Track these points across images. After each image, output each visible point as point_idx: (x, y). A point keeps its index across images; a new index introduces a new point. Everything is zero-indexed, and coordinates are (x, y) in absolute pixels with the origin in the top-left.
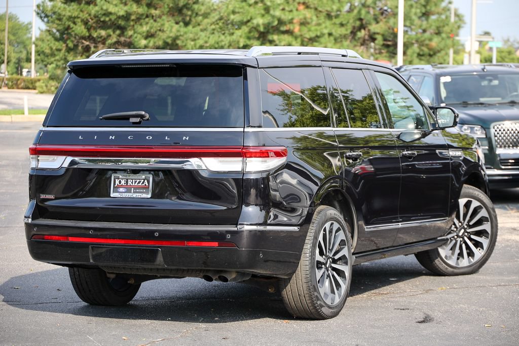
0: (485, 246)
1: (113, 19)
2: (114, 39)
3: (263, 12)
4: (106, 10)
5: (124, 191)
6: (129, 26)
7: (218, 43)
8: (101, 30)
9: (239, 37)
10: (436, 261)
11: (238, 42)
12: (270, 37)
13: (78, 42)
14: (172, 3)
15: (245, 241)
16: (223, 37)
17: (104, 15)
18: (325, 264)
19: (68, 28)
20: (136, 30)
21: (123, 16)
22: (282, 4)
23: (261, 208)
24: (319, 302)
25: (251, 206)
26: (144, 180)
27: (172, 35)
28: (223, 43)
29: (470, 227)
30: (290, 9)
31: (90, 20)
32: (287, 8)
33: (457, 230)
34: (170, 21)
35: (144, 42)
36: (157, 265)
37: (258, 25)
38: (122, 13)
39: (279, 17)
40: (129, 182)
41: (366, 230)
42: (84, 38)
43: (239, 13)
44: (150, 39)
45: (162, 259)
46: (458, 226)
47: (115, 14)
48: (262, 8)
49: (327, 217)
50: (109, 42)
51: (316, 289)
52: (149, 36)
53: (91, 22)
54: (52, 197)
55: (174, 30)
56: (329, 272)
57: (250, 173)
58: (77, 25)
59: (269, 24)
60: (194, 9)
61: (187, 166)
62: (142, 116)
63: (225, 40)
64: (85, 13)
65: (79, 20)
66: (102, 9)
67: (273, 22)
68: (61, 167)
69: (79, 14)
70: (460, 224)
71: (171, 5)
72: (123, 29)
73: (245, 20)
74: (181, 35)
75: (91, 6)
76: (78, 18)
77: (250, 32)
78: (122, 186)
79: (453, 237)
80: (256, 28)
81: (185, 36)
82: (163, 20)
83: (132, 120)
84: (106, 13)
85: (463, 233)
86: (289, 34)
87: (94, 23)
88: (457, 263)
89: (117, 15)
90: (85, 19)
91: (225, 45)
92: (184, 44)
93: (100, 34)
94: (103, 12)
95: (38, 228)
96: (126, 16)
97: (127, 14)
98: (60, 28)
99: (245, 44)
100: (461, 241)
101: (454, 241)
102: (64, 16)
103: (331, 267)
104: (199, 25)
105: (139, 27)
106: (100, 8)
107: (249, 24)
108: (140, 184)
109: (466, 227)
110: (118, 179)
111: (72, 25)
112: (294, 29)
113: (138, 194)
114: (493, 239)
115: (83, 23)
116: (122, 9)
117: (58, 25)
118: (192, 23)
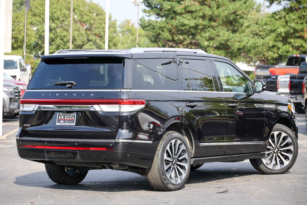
0: (290, 158)
1: (187, 28)
2: (188, 41)
3: (284, 24)
4: (183, 23)
5: (63, 122)
6: (198, 33)
7: (255, 44)
8: (179, 35)
9: (269, 40)
10: (261, 166)
11: (269, 43)
12: (289, 40)
13: (165, 43)
14: (226, 18)
15: (120, 147)
16: (258, 40)
17: (182, 26)
18: (172, 162)
19: (159, 34)
20: (202, 36)
21: (193, 26)
22: (296, 19)
23: (129, 131)
24: (166, 182)
25: (124, 130)
26: (72, 116)
27: (224, 38)
28: (259, 44)
29: (282, 147)
30: (301, 22)
31: (173, 29)
32: (299, 22)
33: (273, 149)
34: (224, 29)
35: (206, 43)
36: (77, 160)
37: (281, 33)
38: (192, 24)
39: (294, 27)
40: (65, 118)
41: (200, 145)
42: (169, 41)
43: (269, 24)
44: (210, 41)
45: (79, 157)
46: (274, 147)
47: (188, 25)
48: (284, 21)
49: (172, 137)
50: (185, 43)
51: (164, 174)
52: (211, 39)
53: (173, 30)
54: (29, 125)
55: (226, 35)
56: (175, 166)
57: (123, 112)
58: (165, 32)
59: (288, 31)
60: (240, 22)
61: (92, 109)
62: (72, 84)
63: (259, 42)
64: (170, 24)
65: (166, 29)
66: (180, 22)
67: (290, 31)
68: (34, 110)
69: (166, 25)
70: (275, 146)
71: (225, 20)
72: (194, 35)
73: (273, 29)
74: (230, 39)
75: (173, 20)
76: (165, 28)
77: (277, 37)
78: (62, 120)
79: (271, 153)
80: (280, 34)
81: (233, 39)
82: (219, 29)
83: (68, 86)
84: (183, 24)
85: (277, 151)
86: (302, 38)
87: (175, 31)
88: (273, 167)
89: (189, 26)
90: (169, 29)
91: (260, 45)
92: (232, 44)
93: (179, 38)
94: (180, 24)
95: (22, 141)
96: (196, 27)
97: (196, 25)
98: (154, 34)
99: (273, 44)
100: (276, 155)
101: (272, 155)
102: (156, 26)
103: (176, 164)
104: (243, 32)
105: (204, 33)
106: (179, 21)
107: (276, 32)
108: (70, 119)
109: (279, 147)
110: (60, 116)
111: (161, 32)
112: (304, 35)
113: (69, 124)
114: (295, 155)
115: (168, 31)
116: (193, 22)
117: (153, 32)
118: (239, 31)
